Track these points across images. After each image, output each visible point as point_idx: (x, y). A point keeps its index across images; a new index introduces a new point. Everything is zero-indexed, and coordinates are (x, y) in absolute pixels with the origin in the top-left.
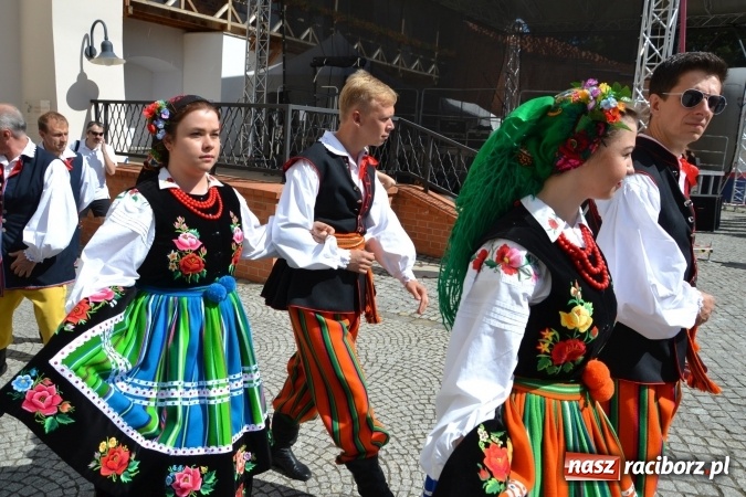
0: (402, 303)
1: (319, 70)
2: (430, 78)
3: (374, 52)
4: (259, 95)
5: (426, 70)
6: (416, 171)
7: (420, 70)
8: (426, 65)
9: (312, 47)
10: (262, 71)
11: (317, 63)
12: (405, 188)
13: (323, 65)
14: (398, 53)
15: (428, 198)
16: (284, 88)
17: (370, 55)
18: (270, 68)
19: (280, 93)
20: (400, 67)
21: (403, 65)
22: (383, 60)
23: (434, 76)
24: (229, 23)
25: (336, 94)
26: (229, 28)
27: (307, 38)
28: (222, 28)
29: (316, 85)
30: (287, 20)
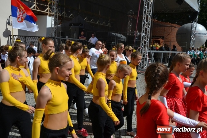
4: (55, 33)
9: (72, 19)
10: (56, 26)
14: (98, 20)
16: (62, 31)
18: (58, 26)
19: (61, 33)
21: (99, 23)
24: (49, 13)
25: (75, 33)
26: (49, 14)
27: (71, 17)
28: (47, 14)
29: (70, 30)
30: (65, 12)
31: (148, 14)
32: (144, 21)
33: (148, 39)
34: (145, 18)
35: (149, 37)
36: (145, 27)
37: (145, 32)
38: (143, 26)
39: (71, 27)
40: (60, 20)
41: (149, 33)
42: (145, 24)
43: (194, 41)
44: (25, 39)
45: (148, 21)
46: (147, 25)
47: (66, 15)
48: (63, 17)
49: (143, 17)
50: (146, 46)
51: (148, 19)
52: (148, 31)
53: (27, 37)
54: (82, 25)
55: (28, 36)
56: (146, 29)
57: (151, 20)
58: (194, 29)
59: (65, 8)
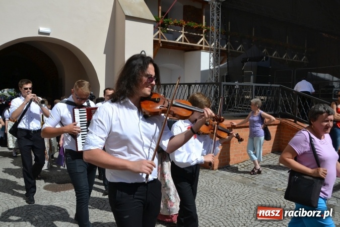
0: (280, 183)
1: (245, 64)
3: (273, 53)
4: (216, 78)
5: (301, 60)
6: (290, 112)
7: (297, 59)
8: (300, 57)
9: (242, 53)
10: (218, 67)
11: (244, 61)
12: (284, 120)
13: (247, 61)
14: (285, 52)
15: (296, 126)
16: (228, 73)
17: (272, 55)
18: (221, 65)
19: (226, 76)
20: (287, 59)
21: (288, 58)
22: (278, 56)
23: (305, 62)
24: (204, 46)
25: (252, 75)
26: (204, 48)
27: (240, 50)
28: (201, 49)
29: (243, 71)
30: (230, 42)
40: (223, 57)
44: (165, 90)
47: (231, 48)
48: (228, 51)
53: (168, 86)
55: (170, 84)
59: (229, 36)
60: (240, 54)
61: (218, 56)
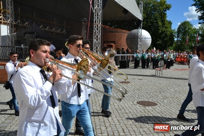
2: (63, 34)
4: (12, 41)
5: (62, 31)
7: (60, 32)
14: (54, 27)
17: (46, 28)
18: (14, 34)
21: (55, 31)
22: (49, 29)
23: (65, 33)
24: (2, 21)
26: (2, 23)
27: (26, 25)
30: (20, 20)
31: (98, 23)
32: (95, 29)
33: (99, 45)
34: (95, 27)
35: (100, 43)
36: (96, 34)
37: (96, 38)
38: (94, 34)
39: (26, 35)
40: (15, 29)
41: (100, 39)
42: (96, 32)
43: (140, 45)
45: (99, 30)
46: (97, 32)
47: (21, 24)
48: (19, 25)
49: (94, 26)
50: (98, 51)
51: (99, 28)
52: (99, 38)
54: (37, 33)
56: (97, 36)
57: (101, 28)
58: (140, 34)
59: (19, 17)
60: (27, 27)
61: (13, 29)
